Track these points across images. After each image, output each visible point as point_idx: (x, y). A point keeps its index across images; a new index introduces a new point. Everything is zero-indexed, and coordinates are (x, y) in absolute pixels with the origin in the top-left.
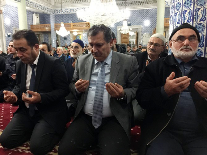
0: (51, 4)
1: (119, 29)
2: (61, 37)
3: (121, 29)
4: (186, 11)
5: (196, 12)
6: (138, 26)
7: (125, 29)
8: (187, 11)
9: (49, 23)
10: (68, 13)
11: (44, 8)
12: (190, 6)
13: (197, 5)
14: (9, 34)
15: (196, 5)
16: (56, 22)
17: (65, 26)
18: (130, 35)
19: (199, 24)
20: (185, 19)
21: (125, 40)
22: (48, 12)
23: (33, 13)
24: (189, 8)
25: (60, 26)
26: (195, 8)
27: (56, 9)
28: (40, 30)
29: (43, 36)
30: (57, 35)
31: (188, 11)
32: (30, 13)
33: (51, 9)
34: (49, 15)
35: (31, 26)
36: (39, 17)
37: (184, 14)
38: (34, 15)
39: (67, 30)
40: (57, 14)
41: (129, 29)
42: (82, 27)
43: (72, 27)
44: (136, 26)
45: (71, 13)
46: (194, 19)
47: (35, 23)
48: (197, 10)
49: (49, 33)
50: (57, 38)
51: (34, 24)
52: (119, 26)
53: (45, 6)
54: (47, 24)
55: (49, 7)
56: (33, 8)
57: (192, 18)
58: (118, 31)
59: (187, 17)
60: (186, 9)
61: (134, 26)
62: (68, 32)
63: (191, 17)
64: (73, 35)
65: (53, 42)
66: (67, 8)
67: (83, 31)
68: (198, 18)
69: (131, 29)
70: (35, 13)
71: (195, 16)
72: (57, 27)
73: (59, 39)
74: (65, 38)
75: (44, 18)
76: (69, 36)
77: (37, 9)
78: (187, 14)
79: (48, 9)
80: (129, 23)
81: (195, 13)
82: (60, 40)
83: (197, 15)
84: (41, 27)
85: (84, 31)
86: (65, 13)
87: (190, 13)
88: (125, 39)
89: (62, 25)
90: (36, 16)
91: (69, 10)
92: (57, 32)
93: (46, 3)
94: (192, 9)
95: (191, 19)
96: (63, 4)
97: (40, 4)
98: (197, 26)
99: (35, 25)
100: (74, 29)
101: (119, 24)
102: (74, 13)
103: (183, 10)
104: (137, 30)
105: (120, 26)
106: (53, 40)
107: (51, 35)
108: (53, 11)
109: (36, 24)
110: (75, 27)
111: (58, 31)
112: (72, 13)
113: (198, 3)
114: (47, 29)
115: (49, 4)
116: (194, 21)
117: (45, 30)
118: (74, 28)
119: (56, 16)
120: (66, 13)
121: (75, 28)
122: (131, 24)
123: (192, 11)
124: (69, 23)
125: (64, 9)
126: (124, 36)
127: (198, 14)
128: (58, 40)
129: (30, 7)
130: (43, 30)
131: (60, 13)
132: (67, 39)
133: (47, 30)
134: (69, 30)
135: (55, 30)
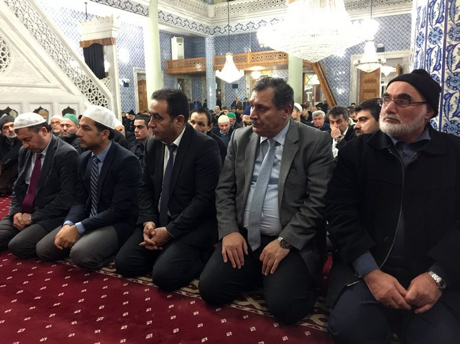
0: (207, 16)
1: (356, 62)
2: (227, 84)
3: (359, 61)
4: (431, 50)
5: (449, 52)
6: (402, 51)
7: (369, 61)
8: (434, 50)
9: (203, 54)
10: (242, 32)
11: (194, 25)
12: (439, 39)
13: (451, 38)
14: (126, 80)
15: (448, 39)
16: (217, 52)
17: (236, 60)
18: (383, 74)
19: (454, 74)
20: (430, 65)
21: (370, 86)
22: (201, 33)
23: (172, 35)
24: (436, 43)
25: (224, 60)
26: (447, 45)
27: (218, 25)
28: (184, 71)
29: (190, 82)
30: (218, 80)
31: (436, 49)
32: (166, 37)
33: (208, 25)
34: (203, 39)
35: (168, 62)
36: (183, 44)
37: (428, 55)
38: (174, 40)
39: (239, 68)
40: (220, 34)
41: (380, 60)
42: (272, 61)
43: (249, 62)
44: (398, 51)
45: (247, 31)
46: (446, 65)
47: (175, 57)
48: (450, 48)
49: (202, 75)
50: (218, 86)
51: (173, 59)
52: (355, 55)
53: (197, 21)
54: (198, 57)
55: (204, 23)
56: (172, 27)
57: (441, 62)
58: (352, 66)
59: (434, 61)
60: (432, 46)
61: (393, 52)
62: (242, 73)
63: (440, 60)
64: (251, 77)
65: (211, 95)
66: (239, 21)
67: (272, 70)
68: (452, 62)
69: (384, 61)
70: (177, 35)
71: (447, 58)
72: (219, 63)
73: (223, 88)
74: (235, 86)
75: (193, 45)
76: (242, 80)
77: (179, 28)
78: (433, 55)
79: (201, 27)
80: (381, 45)
81: (447, 53)
82: (223, 90)
83: (451, 58)
84: (187, 65)
85: (275, 67)
86: (236, 33)
87: (439, 54)
88: (370, 84)
89: (229, 57)
90: (178, 41)
91: (245, 24)
92: (218, 74)
93: (197, 15)
94: (442, 46)
95: (440, 64)
96: (232, 14)
97: (186, 17)
98: (451, 78)
99: (175, 61)
100: (254, 65)
101: (355, 50)
102: (254, 30)
103: (428, 48)
104: (400, 60)
105: (359, 55)
106: (210, 90)
107: (205, 80)
108: (212, 29)
109: (176, 59)
110: (255, 61)
111: (220, 71)
112: (250, 31)
113: (452, 35)
114: (199, 67)
115: (204, 15)
116: (446, 67)
117: (194, 71)
118: (254, 63)
119: (217, 40)
120: (238, 33)
121: (256, 63)
122: (386, 49)
123: (442, 50)
124: (243, 52)
125: (233, 24)
126: (367, 78)
127: (452, 55)
128: (220, 91)
129: (166, 25)
130: (191, 70)
131: (226, 34)
132: (239, 87)
133: (199, 70)
134: (242, 68)
135: (215, 69)
